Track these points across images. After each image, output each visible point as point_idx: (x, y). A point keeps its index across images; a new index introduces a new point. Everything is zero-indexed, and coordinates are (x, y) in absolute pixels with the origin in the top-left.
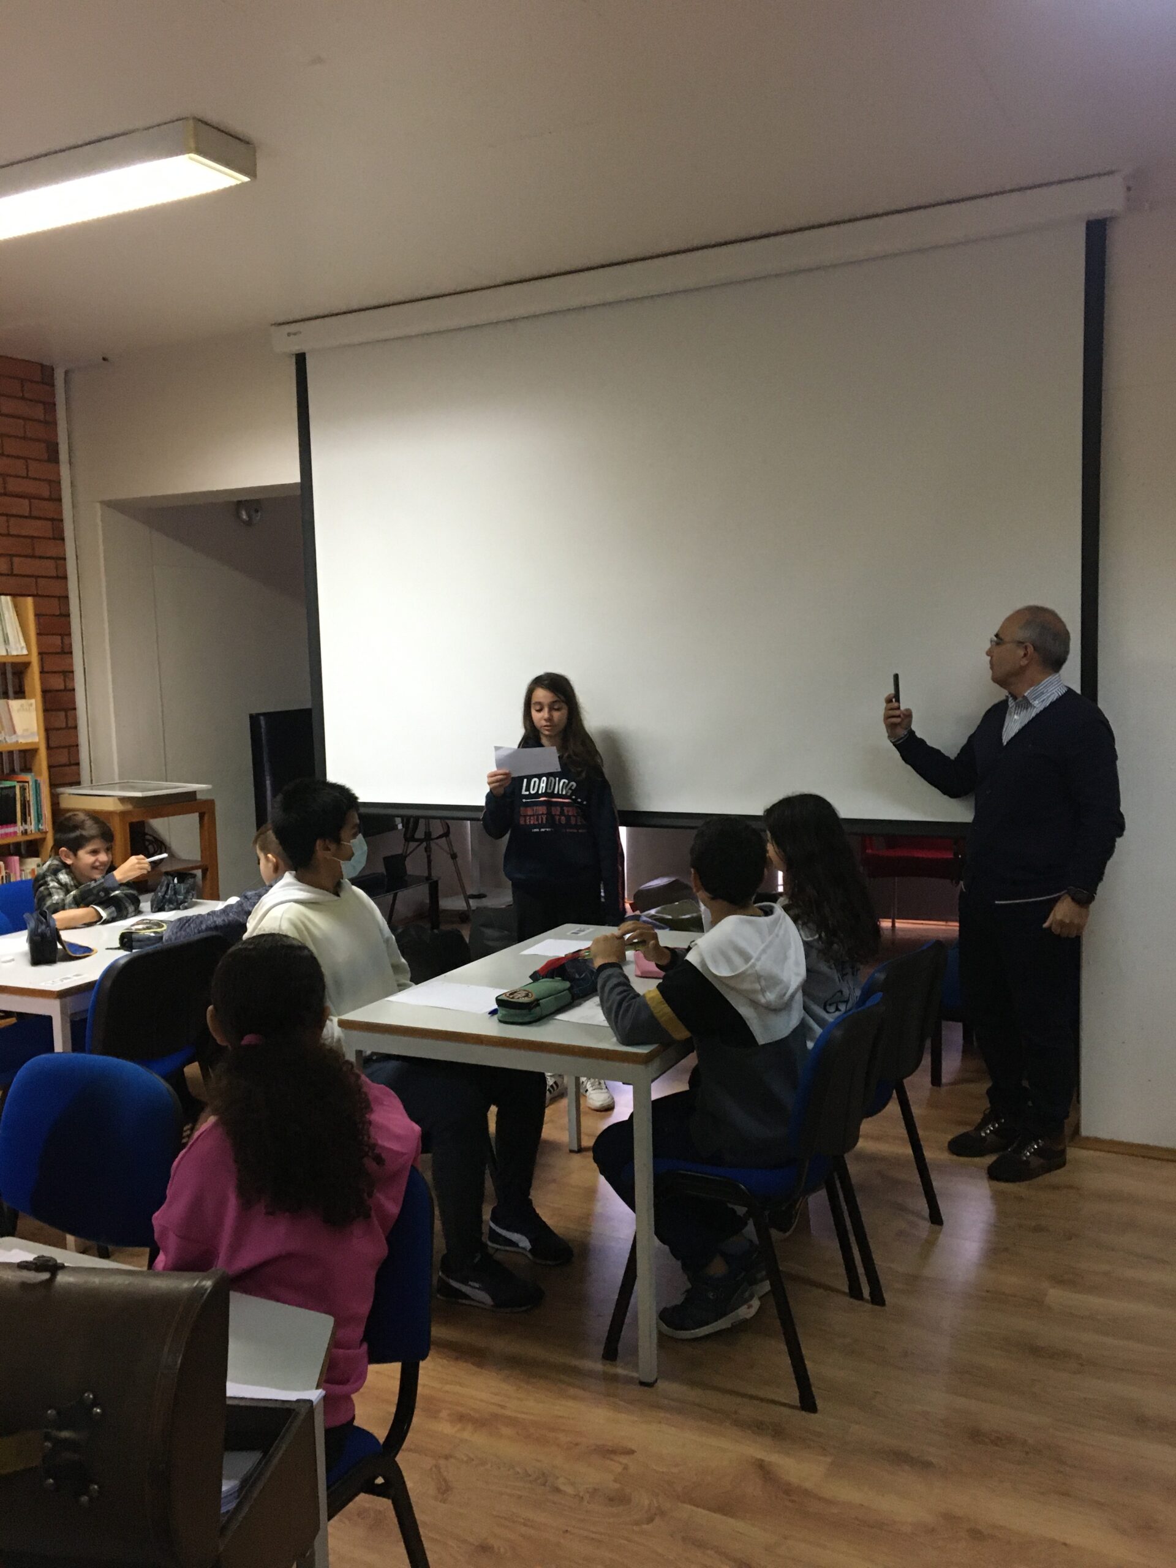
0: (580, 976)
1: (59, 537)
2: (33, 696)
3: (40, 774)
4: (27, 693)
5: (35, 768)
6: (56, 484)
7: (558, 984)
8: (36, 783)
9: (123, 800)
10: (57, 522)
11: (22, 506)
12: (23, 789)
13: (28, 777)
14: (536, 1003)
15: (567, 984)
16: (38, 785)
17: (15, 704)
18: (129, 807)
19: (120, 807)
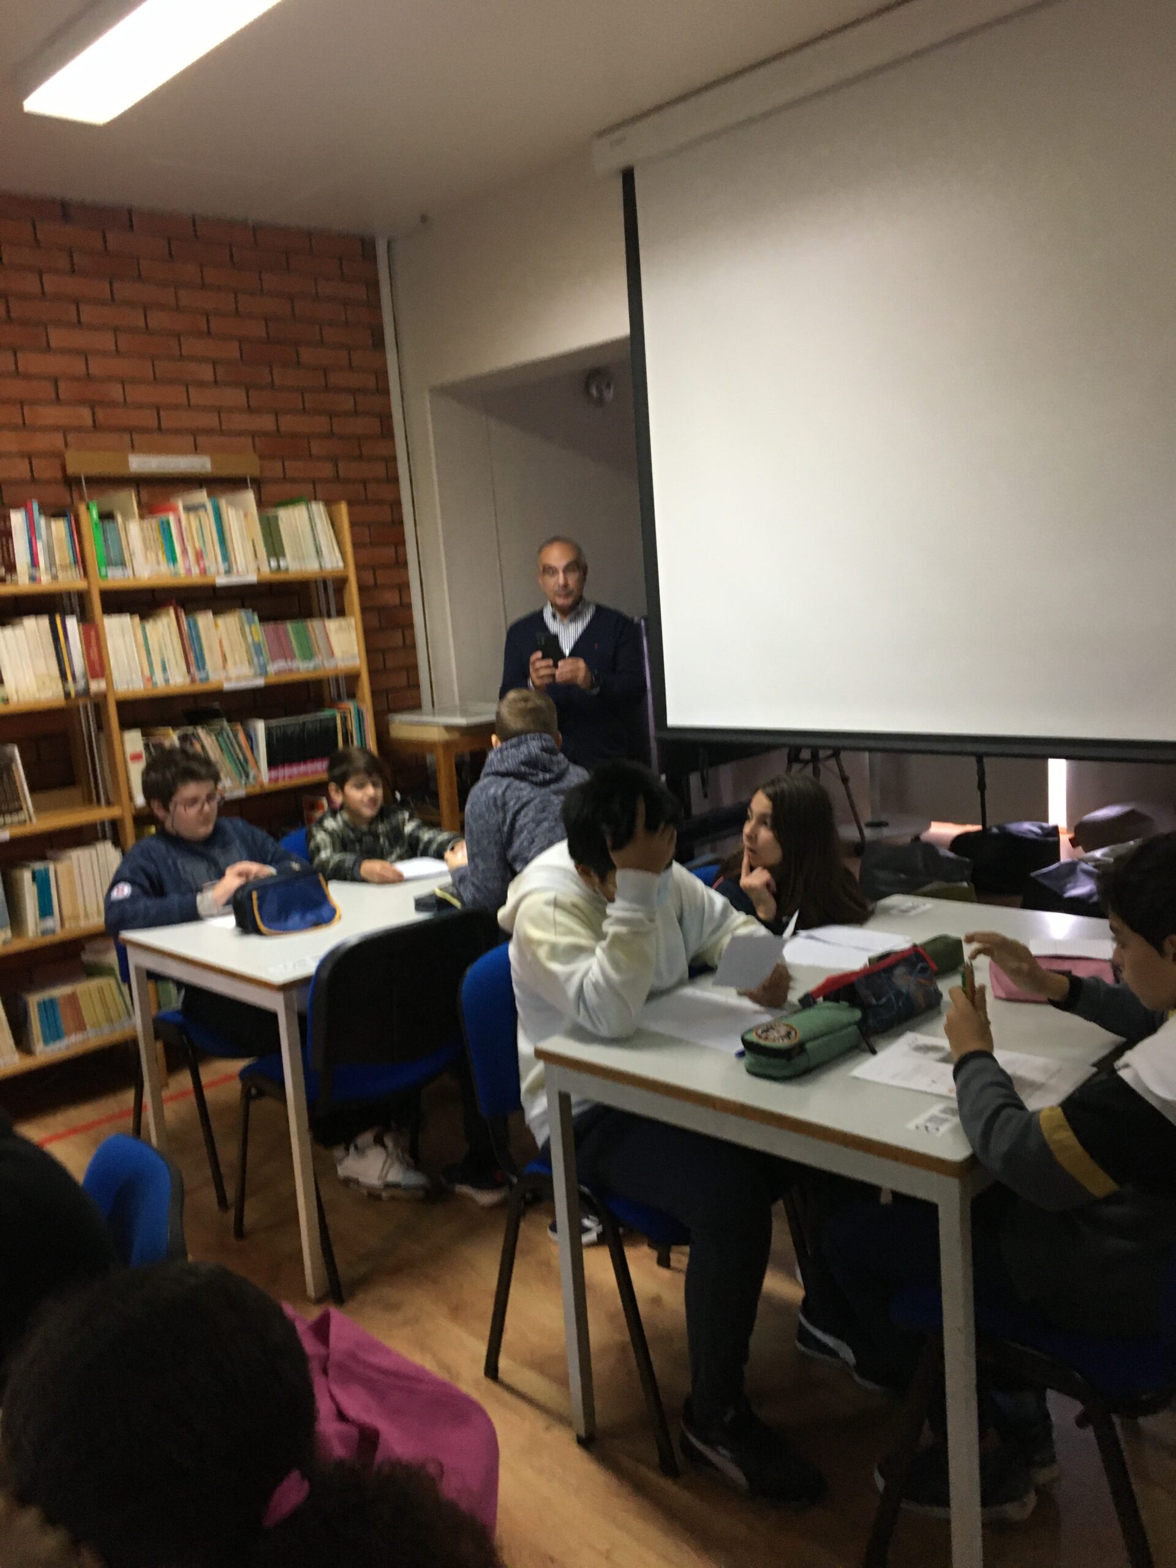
0: (878, 999)
1: (387, 433)
2: (353, 614)
3: (363, 700)
4: (347, 611)
5: (359, 695)
6: (382, 374)
7: (844, 1014)
8: (360, 714)
9: (449, 728)
10: (385, 419)
11: (347, 403)
12: (344, 720)
13: (350, 706)
14: (800, 1048)
15: (857, 1014)
16: (361, 714)
17: (333, 625)
18: (456, 736)
19: (445, 736)
